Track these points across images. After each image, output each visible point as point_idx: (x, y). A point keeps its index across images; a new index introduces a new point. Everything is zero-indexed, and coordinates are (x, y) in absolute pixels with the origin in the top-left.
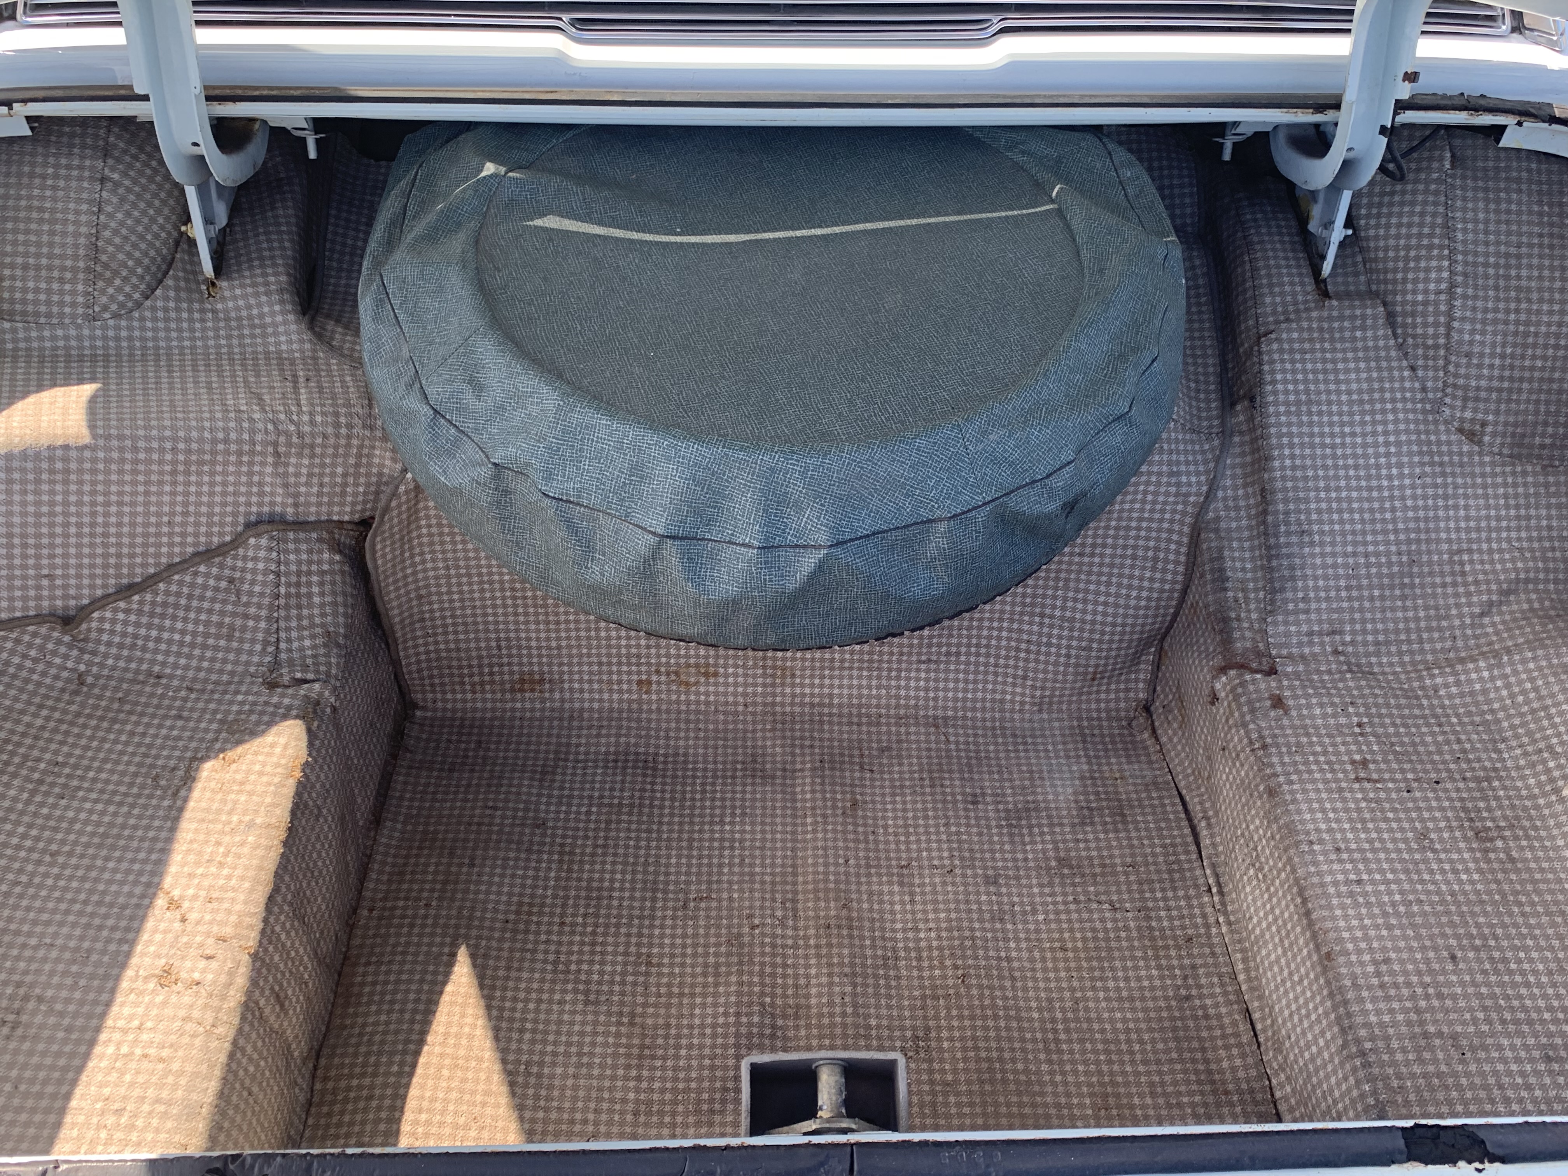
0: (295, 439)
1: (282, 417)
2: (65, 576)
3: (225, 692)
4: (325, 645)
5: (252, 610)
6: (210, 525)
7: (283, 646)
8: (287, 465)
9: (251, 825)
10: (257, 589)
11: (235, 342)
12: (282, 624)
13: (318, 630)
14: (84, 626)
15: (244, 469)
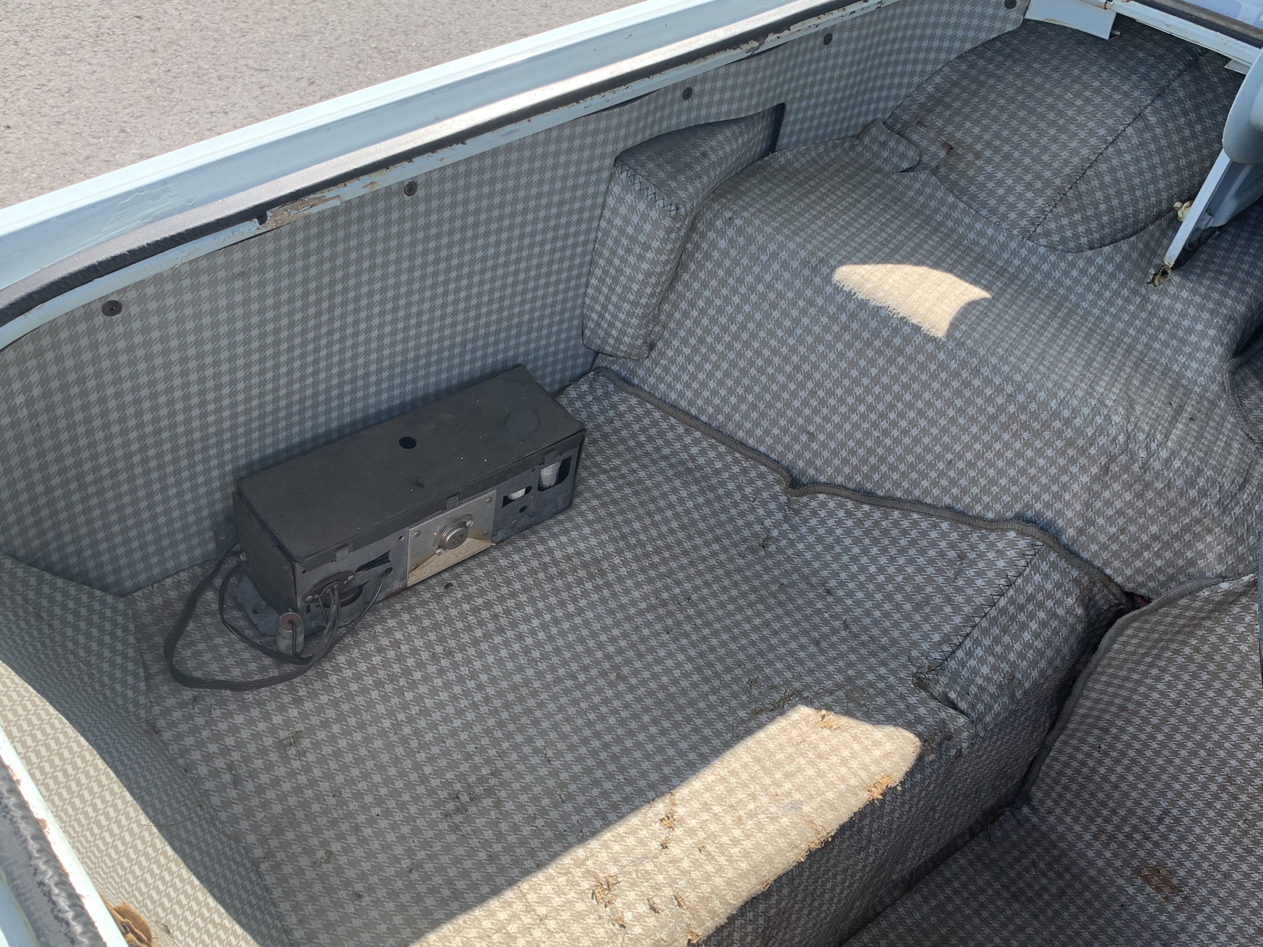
0: (1136, 468)
1: (1142, 437)
2: (824, 445)
3: (873, 654)
4: (1000, 687)
5: (959, 599)
6: (985, 491)
7: (960, 654)
8: (1106, 486)
9: (796, 806)
10: (980, 582)
11: (1144, 339)
12: (976, 633)
13: (1005, 667)
14: (805, 499)
15: (1062, 461)
